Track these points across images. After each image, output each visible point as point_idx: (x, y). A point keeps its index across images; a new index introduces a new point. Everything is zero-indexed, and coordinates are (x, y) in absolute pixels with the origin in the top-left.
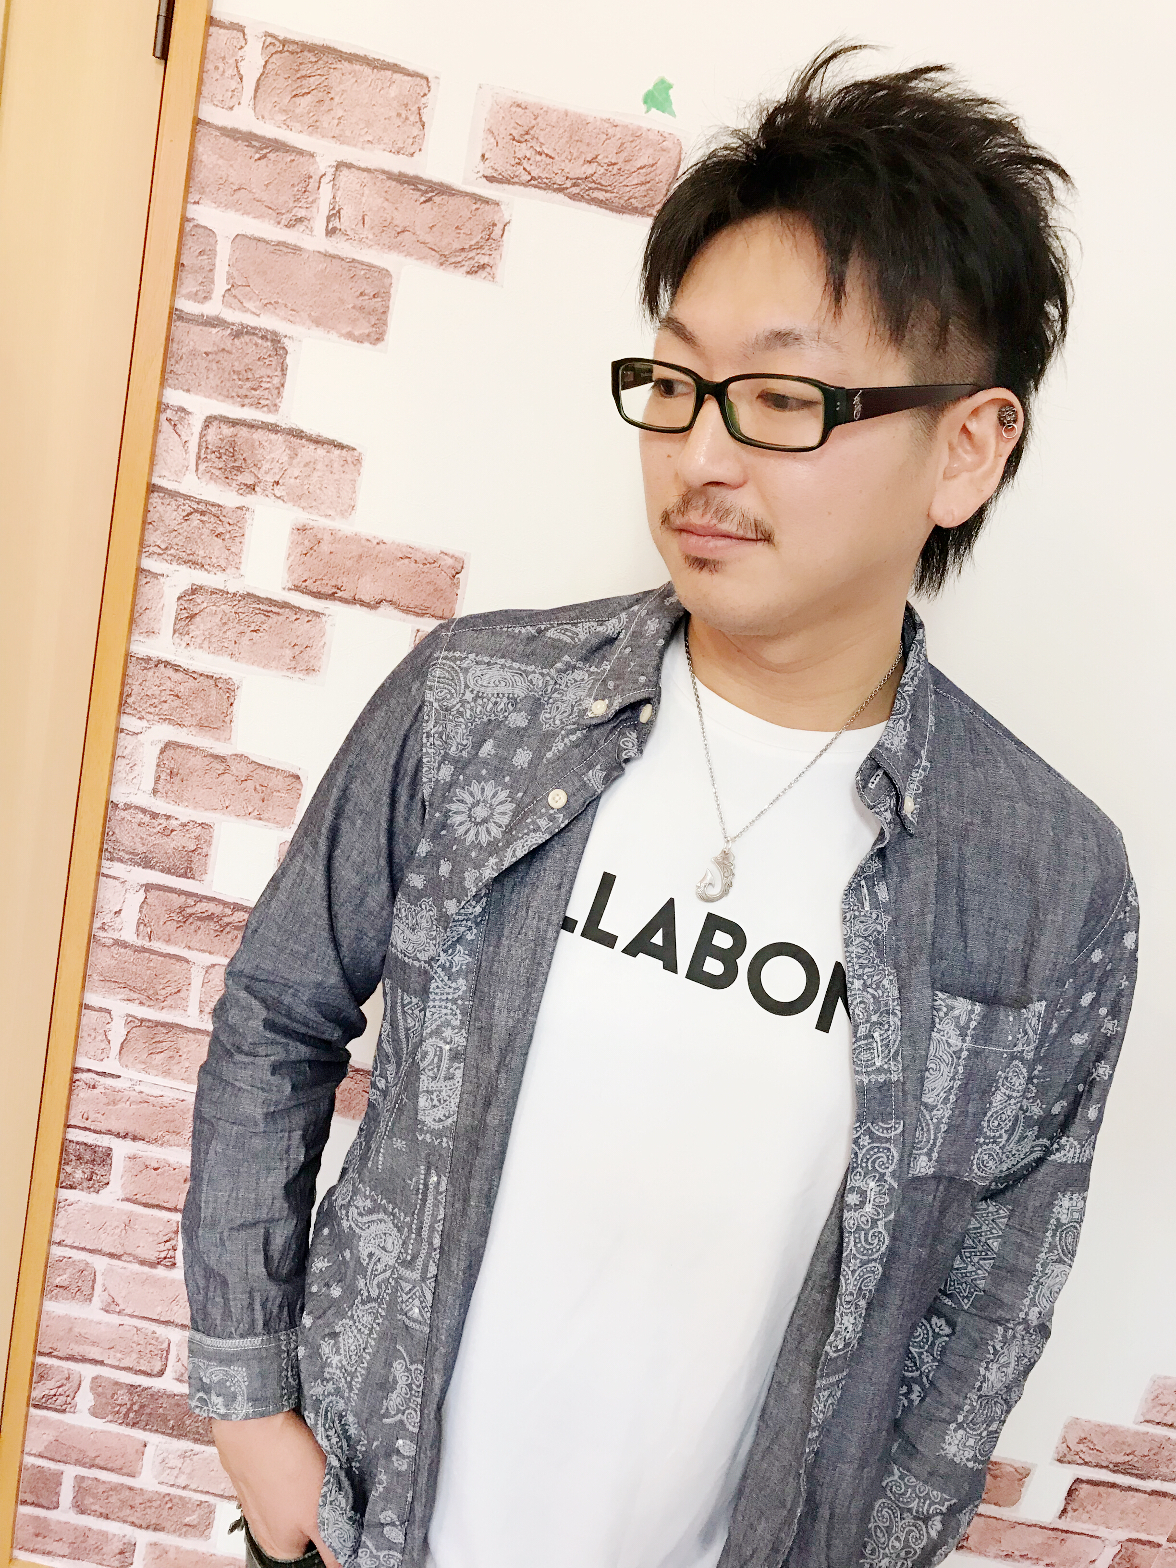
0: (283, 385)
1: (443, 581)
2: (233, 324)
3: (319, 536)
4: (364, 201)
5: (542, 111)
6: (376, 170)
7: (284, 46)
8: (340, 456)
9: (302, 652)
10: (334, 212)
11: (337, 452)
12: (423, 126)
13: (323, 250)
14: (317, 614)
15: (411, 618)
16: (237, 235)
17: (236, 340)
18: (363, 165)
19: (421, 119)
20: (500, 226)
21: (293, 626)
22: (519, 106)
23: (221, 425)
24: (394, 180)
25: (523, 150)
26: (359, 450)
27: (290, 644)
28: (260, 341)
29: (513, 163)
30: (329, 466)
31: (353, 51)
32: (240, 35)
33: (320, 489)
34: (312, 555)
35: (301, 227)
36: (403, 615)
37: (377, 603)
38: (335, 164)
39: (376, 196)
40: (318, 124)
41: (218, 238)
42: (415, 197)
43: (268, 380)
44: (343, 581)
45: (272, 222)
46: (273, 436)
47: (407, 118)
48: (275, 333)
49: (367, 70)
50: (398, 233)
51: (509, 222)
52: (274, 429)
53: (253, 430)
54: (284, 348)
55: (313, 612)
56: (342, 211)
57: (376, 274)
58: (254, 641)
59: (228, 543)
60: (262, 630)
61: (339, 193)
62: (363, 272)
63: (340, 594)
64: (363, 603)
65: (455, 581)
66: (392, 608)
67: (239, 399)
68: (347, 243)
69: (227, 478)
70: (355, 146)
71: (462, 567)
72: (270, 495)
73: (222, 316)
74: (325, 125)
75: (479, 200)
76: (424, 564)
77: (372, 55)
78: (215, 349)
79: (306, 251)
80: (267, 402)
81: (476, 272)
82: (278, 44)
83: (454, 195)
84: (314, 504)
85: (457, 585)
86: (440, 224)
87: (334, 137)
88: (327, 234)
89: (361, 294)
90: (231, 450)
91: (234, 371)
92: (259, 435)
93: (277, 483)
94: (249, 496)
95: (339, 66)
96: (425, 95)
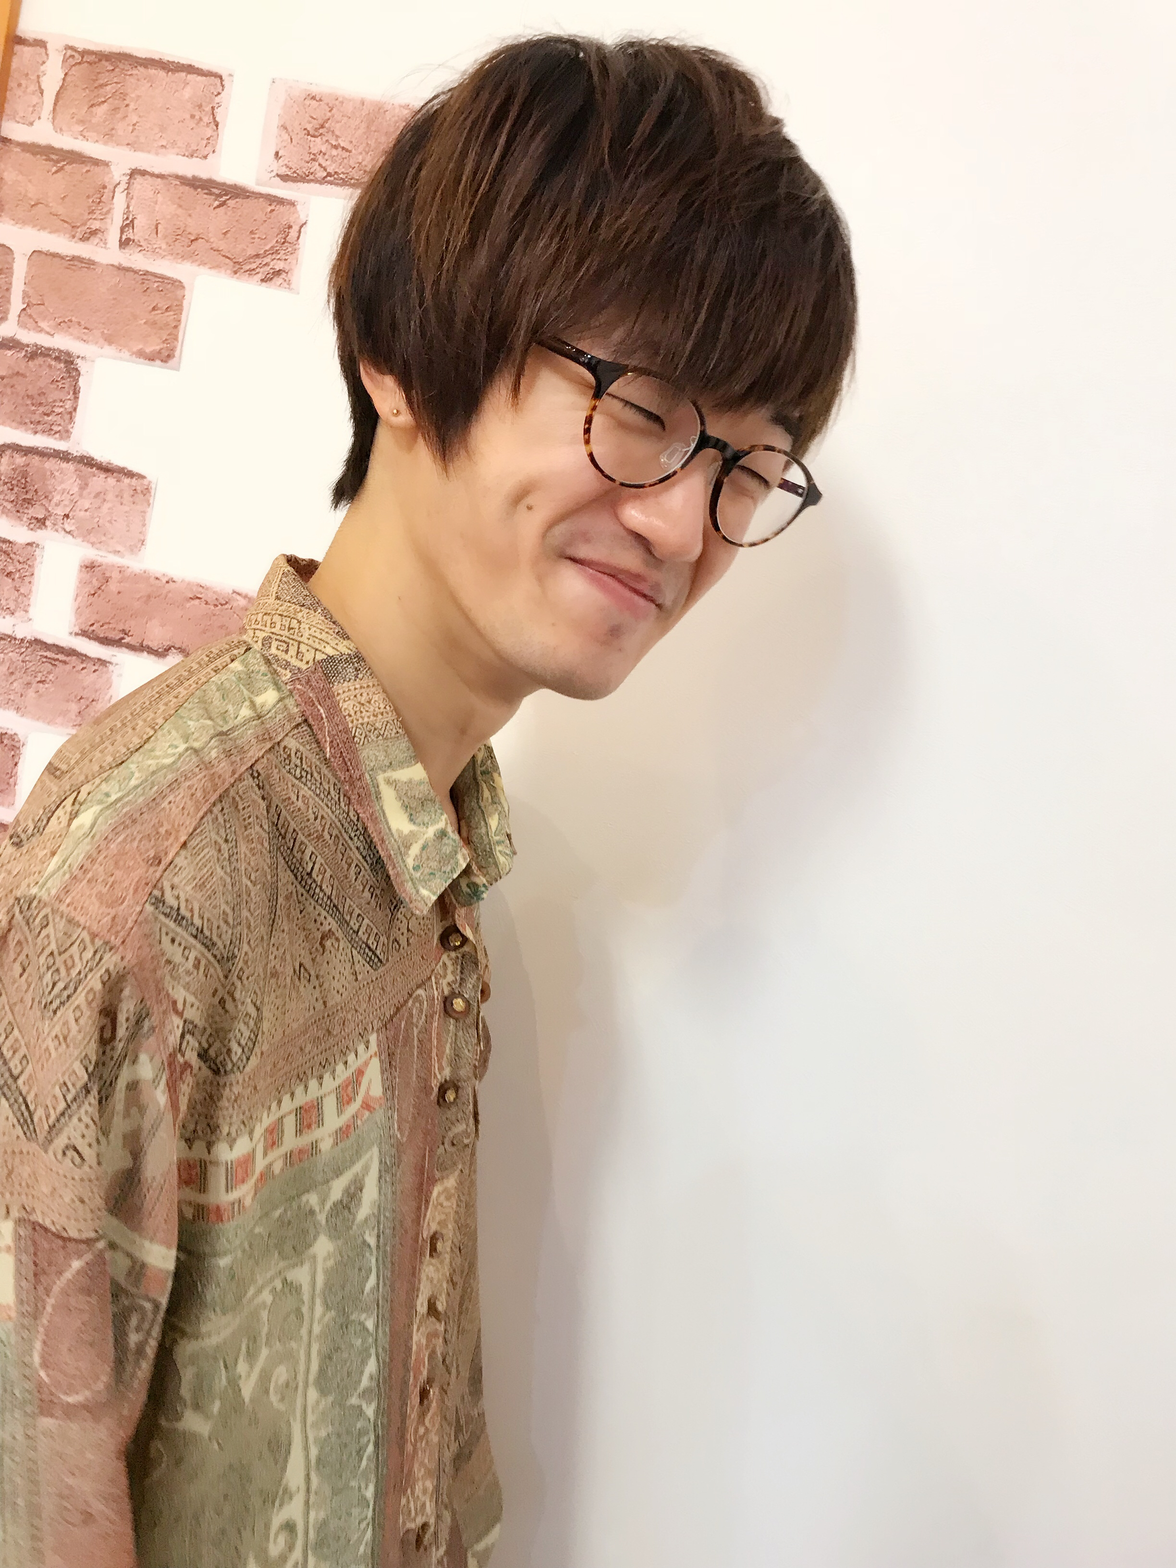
0: (75, 409)
2: (28, 346)
3: (108, 575)
4: (157, 209)
5: (337, 102)
6: (169, 176)
7: (83, 57)
8: (130, 485)
9: (87, 706)
10: (128, 222)
11: (127, 481)
12: (217, 126)
13: (116, 264)
14: (103, 663)
16: (34, 251)
17: (30, 362)
18: (157, 172)
19: (214, 118)
20: (296, 228)
21: (80, 677)
22: (313, 98)
23: (16, 456)
24: (187, 185)
25: (318, 144)
26: (149, 478)
27: (76, 697)
28: (53, 363)
29: (308, 159)
30: (119, 496)
31: (148, 56)
32: (43, 50)
33: (110, 522)
34: (99, 596)
35: (95, 240)
38: (129, 172)
39: (169, 203)
40: (114, 132)
41: (15, 256)
42: (209, 202)
43: (61, 404)
44: (130, 624)
45: (67, 236)
46: (64, 465)
47: (201, 119)
48: (68, 354)
49: (162, 73)
50: (192, 241)
51: (305, 223)
52: (65, 456)
53: (45, 459)
54: (77, 370)
55: (99, 659)
56: (136, 222)
57: (170, 286)
58: (41, 692)
59: (17, 583)
60: (48, 680)
61: (133, 202)
62: (156, 285)
63: (127, 640)
67: (32, 426)
68: (140, 254)
69: (18, 511)
70: (149, 152)
72: (60, 529)
73: (18, 337)
74: (120, 132)
75: (274, 201)
76: (216, 606)
77: (166, 58)
78: (10, 372)
79: (101, 265)
80: (60, 428)
81: (272, 279)
82: (77, 55)
83: (248, 197)
84: (104, 538)
86: (233, 230)
87: (128, 144)
88: (120, 246)
89: (154, 309)
90: (23, 481)
91: (28, 396)
92: (51, 464)
93: (67, 516)
94: (39, 531)
95: (135, 72)
96: (219, 94)
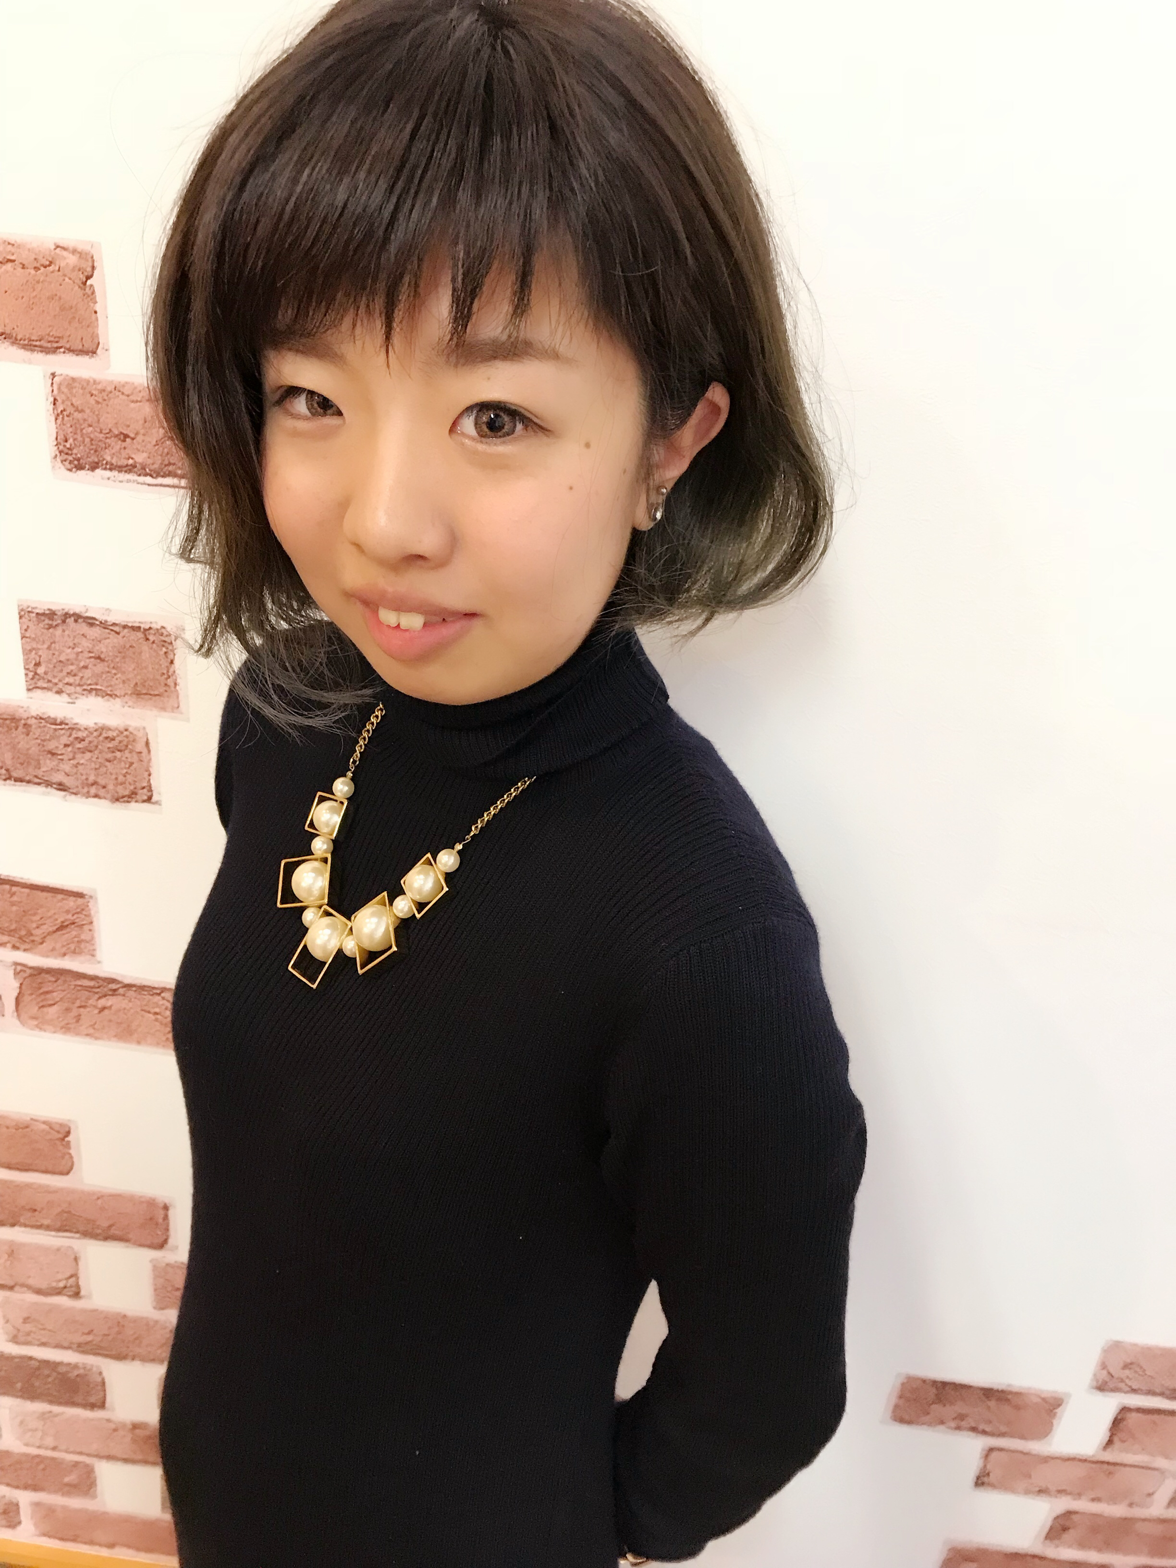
65: (87, 289)
66: (7, 344)
71: (93, 268)
85: (90, 296)
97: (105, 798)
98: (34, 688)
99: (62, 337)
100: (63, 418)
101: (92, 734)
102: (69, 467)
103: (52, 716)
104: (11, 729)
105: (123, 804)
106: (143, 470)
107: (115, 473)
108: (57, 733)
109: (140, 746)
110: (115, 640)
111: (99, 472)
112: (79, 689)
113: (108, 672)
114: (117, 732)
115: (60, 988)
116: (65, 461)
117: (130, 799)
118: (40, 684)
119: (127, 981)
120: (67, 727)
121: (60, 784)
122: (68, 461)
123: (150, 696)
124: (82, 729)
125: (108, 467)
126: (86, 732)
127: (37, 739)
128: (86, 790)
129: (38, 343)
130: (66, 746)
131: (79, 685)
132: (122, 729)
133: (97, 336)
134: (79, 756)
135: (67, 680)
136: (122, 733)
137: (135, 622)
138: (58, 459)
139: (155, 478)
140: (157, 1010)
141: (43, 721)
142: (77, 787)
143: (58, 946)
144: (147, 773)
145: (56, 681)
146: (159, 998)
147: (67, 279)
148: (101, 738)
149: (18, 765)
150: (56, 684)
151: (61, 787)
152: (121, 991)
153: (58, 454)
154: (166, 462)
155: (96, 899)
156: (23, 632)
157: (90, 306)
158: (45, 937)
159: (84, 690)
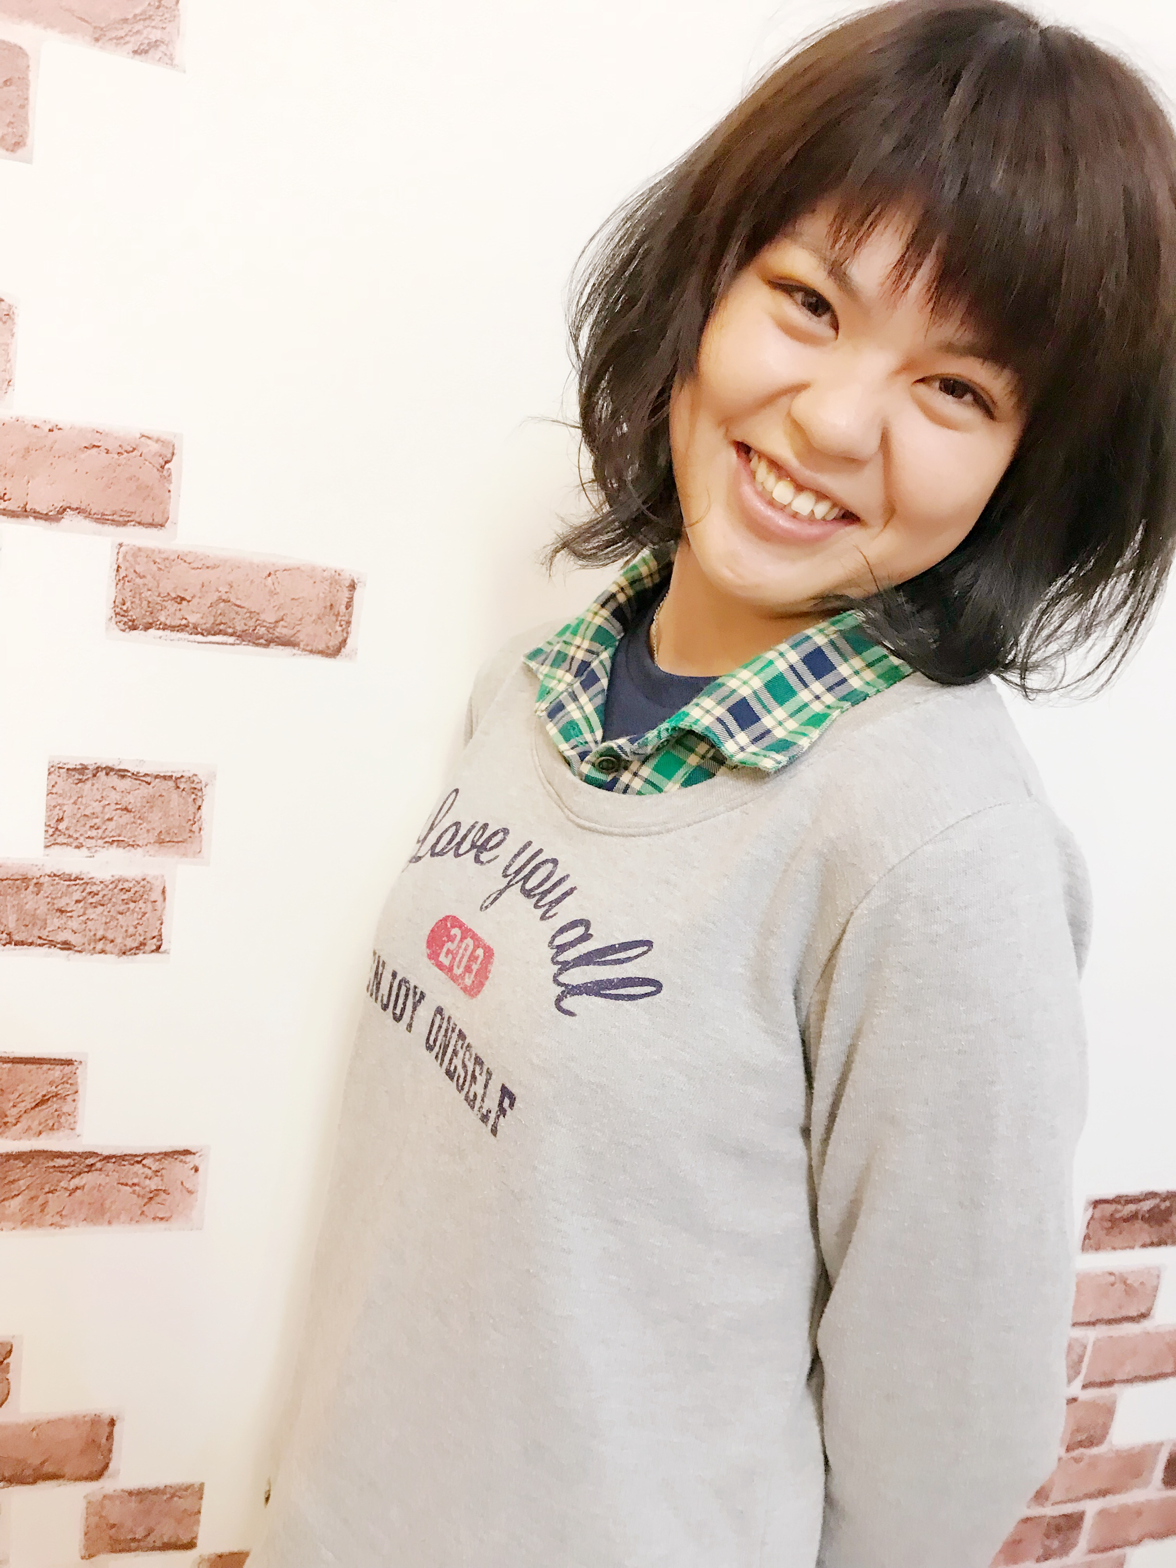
1: (149, 475)
15: (109, 529)
36: (99, 527)
37: (59, 513)
64: (38, 515)
65: (165, 473)
66: (80, 517)
71: (173, 454)
85: (167, 478)
97: (112, 953)
98: (53, 844)
99: (135, 513)
100: (124, 584)
101: (107, 886)
102: (123, 627)
103: (67, 872)
104: (21, 890)
105: (130, 957)
106: (195, 630)
107: (168, 632)
108: (70, 889)
109: (156, 895)
110: (146, 790)
111: (152, 631)
112: (100, 842)
113: (134, 822)
114: (134, 882)
115: (29, 1174)
116: (120, 622)
117: (137, 951)
118: (59, 840)
119: (106, 1153)
120: (81, 882)
121: (65, 943)
122: (122, 623)
123: (173, 844)
124: (98, 882)
125: (161, 627)
126: (102, 885)
127: (47, 897)
128: (92, 946)
129: (110, 517)
130: (77, 901)
131: (101, 838)
132: (139, 879)
133: (168, 512)
134: (90, 911)
135: (89, 834)
136: (139, 883)
137: (168, 771)
138: (113, 621)
139: (206, 636)
140: (135, 1181)
141: (57, 878)
142: (84, 944)
143: (35, 1125)
144: (160, 922)
145: (77, 835)
146: (140, 1165)
147: (147, 463)
148: (116, 891)
149: (23, 928)
150: (77, 838)
151: (67, 946)
152: (99, 1165)
153: (114, 616)
154: (218, 622)
155: (86, 1065)
156: (50, 788)
157: (164, 486)
158: (20, 1117)
159: (106, 842)
